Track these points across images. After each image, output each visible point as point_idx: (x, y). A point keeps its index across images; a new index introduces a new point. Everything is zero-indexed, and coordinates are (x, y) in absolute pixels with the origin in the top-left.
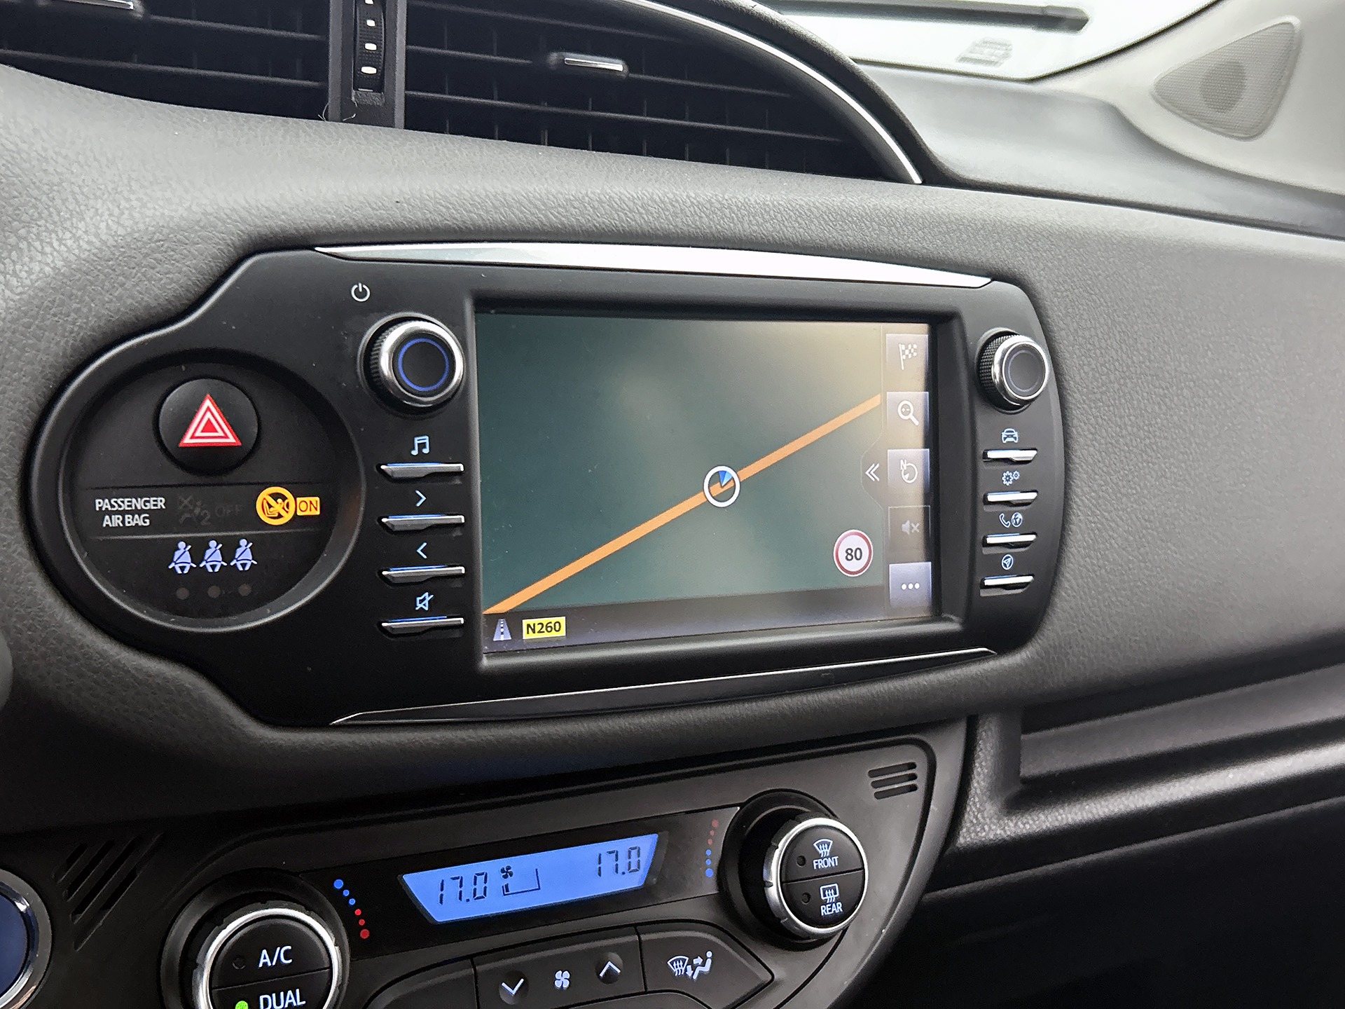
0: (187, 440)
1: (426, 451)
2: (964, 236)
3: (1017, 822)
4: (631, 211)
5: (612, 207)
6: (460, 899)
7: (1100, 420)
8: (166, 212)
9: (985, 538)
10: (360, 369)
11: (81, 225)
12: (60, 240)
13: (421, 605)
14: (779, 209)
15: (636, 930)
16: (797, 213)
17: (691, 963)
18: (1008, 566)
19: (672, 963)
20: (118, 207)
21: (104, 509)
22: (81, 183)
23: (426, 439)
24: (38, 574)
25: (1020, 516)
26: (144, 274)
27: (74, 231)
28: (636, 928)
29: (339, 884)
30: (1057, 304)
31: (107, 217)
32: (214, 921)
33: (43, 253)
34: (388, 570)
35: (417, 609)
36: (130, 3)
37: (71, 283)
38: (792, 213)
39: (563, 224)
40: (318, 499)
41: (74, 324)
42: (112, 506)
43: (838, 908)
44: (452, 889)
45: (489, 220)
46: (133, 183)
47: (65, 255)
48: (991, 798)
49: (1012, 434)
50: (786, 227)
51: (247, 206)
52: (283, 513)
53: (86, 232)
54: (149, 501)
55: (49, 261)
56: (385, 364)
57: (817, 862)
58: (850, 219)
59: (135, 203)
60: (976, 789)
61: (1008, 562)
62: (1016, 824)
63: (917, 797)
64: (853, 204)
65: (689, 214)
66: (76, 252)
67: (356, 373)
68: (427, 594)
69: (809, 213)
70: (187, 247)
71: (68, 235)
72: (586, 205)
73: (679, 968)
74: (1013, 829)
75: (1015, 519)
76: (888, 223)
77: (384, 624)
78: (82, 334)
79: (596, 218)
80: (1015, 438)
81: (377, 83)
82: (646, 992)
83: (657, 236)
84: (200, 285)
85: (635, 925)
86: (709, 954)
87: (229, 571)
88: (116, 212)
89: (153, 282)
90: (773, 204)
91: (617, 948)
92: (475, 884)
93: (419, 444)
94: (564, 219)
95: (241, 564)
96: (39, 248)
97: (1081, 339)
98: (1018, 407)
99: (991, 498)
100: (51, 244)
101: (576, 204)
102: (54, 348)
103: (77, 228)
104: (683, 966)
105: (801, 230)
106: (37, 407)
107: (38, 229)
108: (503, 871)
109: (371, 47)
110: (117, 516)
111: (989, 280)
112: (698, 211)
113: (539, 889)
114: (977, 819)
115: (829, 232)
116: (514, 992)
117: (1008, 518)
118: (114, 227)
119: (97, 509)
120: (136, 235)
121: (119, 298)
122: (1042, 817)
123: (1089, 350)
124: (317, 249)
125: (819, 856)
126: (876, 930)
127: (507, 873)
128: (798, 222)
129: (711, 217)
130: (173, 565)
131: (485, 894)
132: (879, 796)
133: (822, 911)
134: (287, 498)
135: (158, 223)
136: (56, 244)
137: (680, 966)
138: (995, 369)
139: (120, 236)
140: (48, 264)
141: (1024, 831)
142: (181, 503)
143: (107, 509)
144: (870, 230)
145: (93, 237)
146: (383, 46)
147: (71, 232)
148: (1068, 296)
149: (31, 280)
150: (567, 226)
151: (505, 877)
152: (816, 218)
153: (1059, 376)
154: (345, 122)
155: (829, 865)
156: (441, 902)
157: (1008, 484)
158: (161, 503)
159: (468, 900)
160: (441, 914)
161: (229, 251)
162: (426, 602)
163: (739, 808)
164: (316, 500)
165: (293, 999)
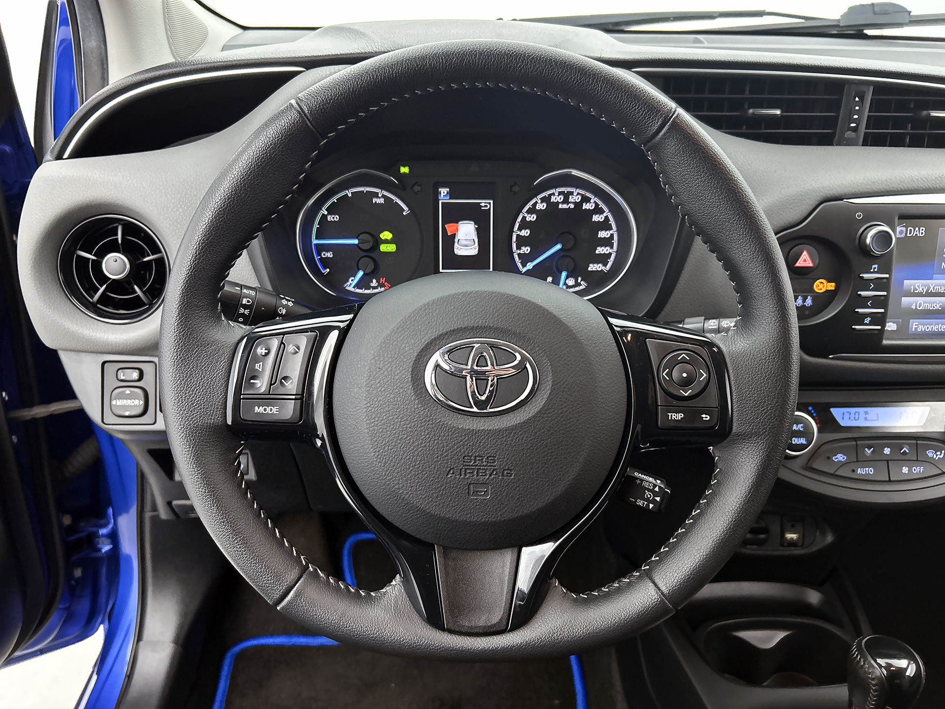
0: (797, 265)
1: (876, 270)
6: (850, 419)
13: (867, 322)
15: (915, 439)
17: (936, 453)
19: (928, 452)
23: (876, 266)
26: (789, 211)
34: (857, 309)
35: (864, 323)
36: (777, 112)
39: (934, 187)
51: (822, 187)
52: (822, 288)
56: (868, 241)
67: (855, 242)
68: (869, 318)
70: (803, 202)
77: (853, 327)
81: (855, 129)
82: (917, 460)
86: (943, 452)
87: (804, 306)
91: (908, 444)
92: (855, 415)
93: (874, 268)
95: (807, 304)
101: (940, 179)
108: (865, 412)
109: (855, 116)
113: (878, 420)
116: (869, 452)
124: (844, 200)
131: (858, 419)
134: (825, 284)
146: (860, 115)
151: (866, 414)
156: (843, 419)
159: (852, 420)
160: (843, 423)
161: (816, 202)
162: (868, 320)
164: (833, 284)
165: (803, 441)
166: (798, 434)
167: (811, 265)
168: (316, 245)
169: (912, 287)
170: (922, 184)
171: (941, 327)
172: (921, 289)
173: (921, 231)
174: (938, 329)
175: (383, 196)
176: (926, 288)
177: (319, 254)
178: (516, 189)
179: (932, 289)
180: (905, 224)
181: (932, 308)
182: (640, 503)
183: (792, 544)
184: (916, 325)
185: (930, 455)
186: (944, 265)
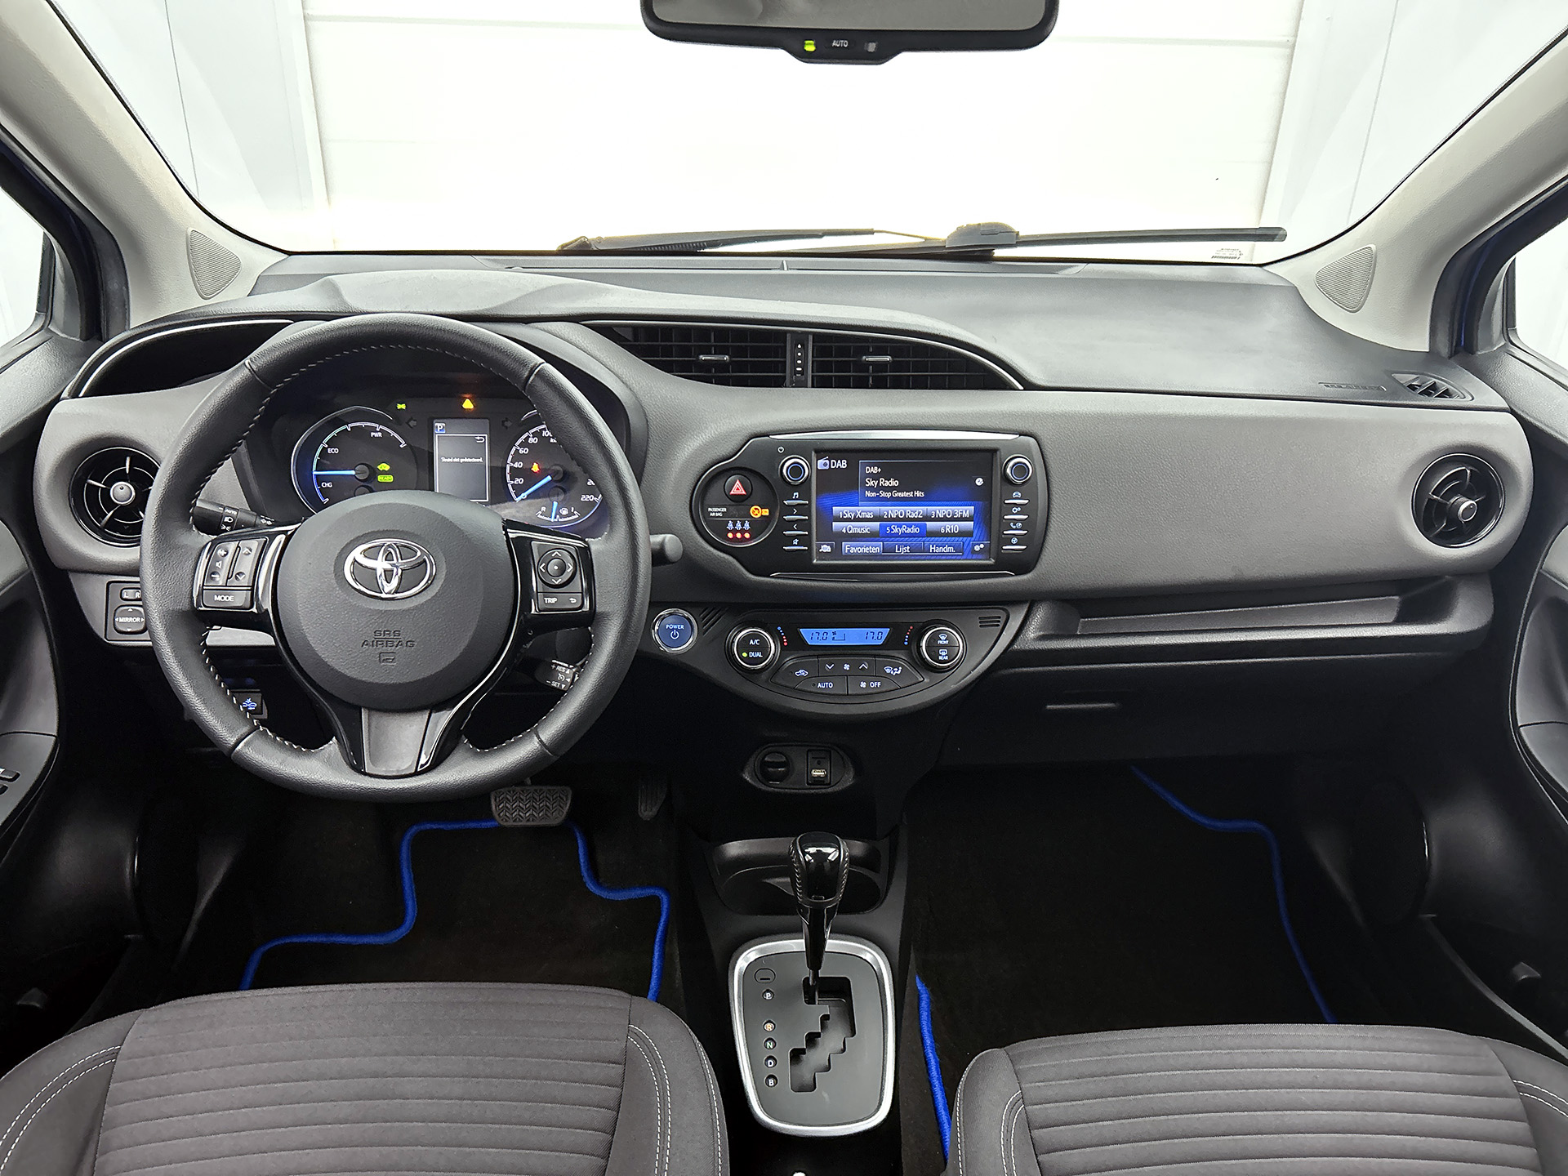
0: (732, 493)
1: (798, 497)
3: (1041, 643)
6: (818, 638)
8: (731, 426)
9: (1005, 532)
10: (779, 473)
13: (795, 543)
15: (876, 657)
17: (893, 669)
19: (887, 668)
20: (718, 425)
23: (797, 494)
24: (694, 527)
25: (1020, 524)
29: (779, 628)
30: (1051, 444)
32: (742, 628)
34: (786, 532)
39: (847, 425)
41: (704, 460)
42: (713, 510)
43: (946, 658)
44: (815, 635)
45: (823, 425)
46: (722, 417)
49: (1017, 494)
51: (752, 422)
52: (758, 514)
54: (722, 509)
56: (784, 471)
57: (940, 642)
59: (721, 424)
61: (1014, 541)
66: (706, 440)
67: (777, 474)
68: (797, 539)
70: (734, 437)
75: (1018, 525)
77: (785, 548)
78: (706, 463)
80: (1019, 496)
81: (802, 374)
82: (875, 675)
84: (738, 447)
85: (875, 655)
86: (901, 668)
87: (743, 530)
89: (724, 448)
91: (866, 661)
92: (823, 635)
93: (795, 495)
95: (746, 528)
97: (1059, 457)
98: (1018, 485)
99: (1005, 517)
102: (699, 467)
104: (891, 670)
106: (694, 483)
109: (800, 362)
110: (714, 513)
111: (1017, 436)
113: (844, 639)
116: (830, 668)
117: (1014, 525)
119: (709, 511)
120: (722, 433)
121: (715, 453)
124: (770, 436)
125: (942, 640)
127: (834, 633)
130: (728, 527)
131: (826, 639)
132: (981, 626)
133: (940, 658)
134: (759, 510)
138: (1009, 470)
142: (730, 510)
143: (711, 511)
146: (804, 361)
153: (1048, 472)
155: (945, 643)
156: (811, 639)
157: (1015, 513)
158: (725, 510)
159: (820, 640)
160: (810, 642)
161: (745, 438)
162: (797, 542)
164: (767, 510)
165: (759, 655)
166: (755, 649)
167: (744, 493)
168: (317, 475)
169: (841, 513)
171: (872, 549)
172: (849, 514)
173: (843, 464)
174: (869, 550)
175: (381, 430)
176: (854, 513)
177: (319, 484)
178: (508, 424)
179: (859, 514)
180: (827, 458)
181: (862, 532)
182: (554, 684)
183: (818, 781)
184: (848, 547)
185: (888, 671)
186: (868, 494)
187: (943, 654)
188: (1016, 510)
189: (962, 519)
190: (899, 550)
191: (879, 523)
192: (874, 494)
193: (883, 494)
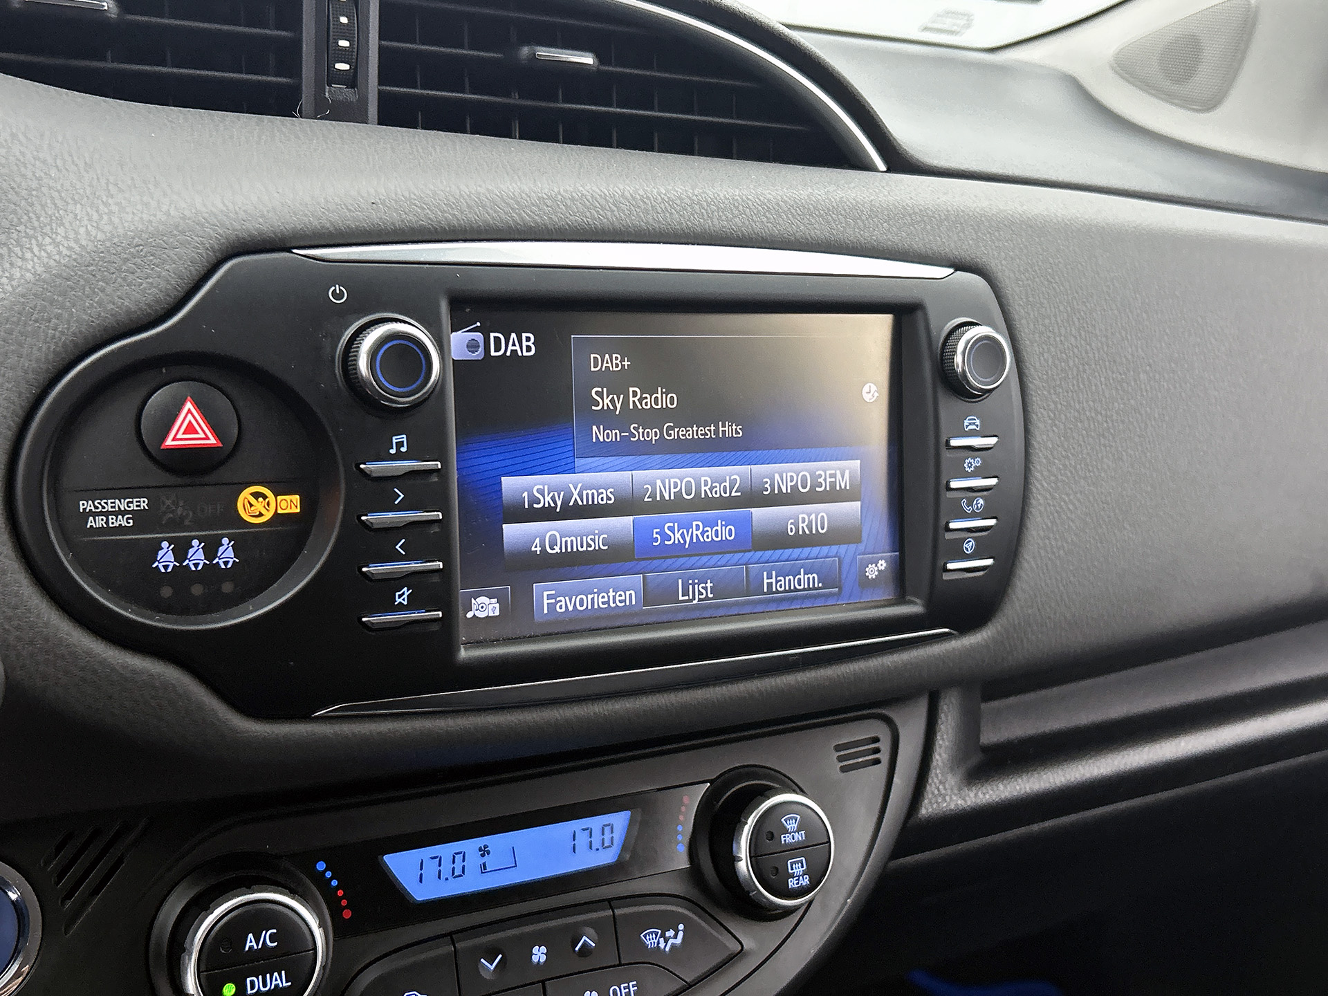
0: (169, 442)
1: (404, 449)
2: (928, 227)
3: (977, 793)
4: (603, 208)
5: (584, 205)
6: (439, 878)
7: (1059, 406)
8: (145, 216)
9: (947, 523)
10: (338, 371)
11: (61, 230)
12: (40, 246)
13: (401, 600)
14: (748, 204)
15: (610, 905)
16: (766, 208)
17: (663, 935)
18: (969, 549)
19: (645, 936)
20: (97, 211)
21: (87, 511)
22: (59, 188)
23: (404, 438)
24: (24, 574)
25: (981, 501)
26: (124, 279)
27: (54, 236)
28: (610, 902)
29: (321, 866)
30: (1018, 292)
31: (86, 222)
32: (201, 905)
33: (23, 258)
34: (368, 566)
35: (396, 603)
36: (105, 4)
37: (52, 290)
38: (760, 208)
39: (536, 222)
40: (298, 497)
41: (55, 330)
42: (96, 508)
43: (805, 881)
44: (431, 868)
45: (463, 220)
46: (111, 187)
47: (46, 260)
48: (952, 769)
49: (974, 421)
50: (755, 222)
51: (224, 209)
52: (264, 511)
53: (66, 238)
54: (132, 502)
55: (30, 267)
56: (363, 365)
57: (784, 837)
58: (817, 213)
59: (115, 208)
60: (937, 760)
61: (969, 546)
62: (976, 795)
63: (881, 770)
64: (819, 197)
65: (659, 210)
66: (57, 257)
67: (335, 374)
68: (405, 589)
69: (777, 208)
70: (166, 251)
71: (48, 240)
72: (559, 203)
73: (652, 941)
74: (974, 800)
75: (977, 504)
76: (855, 216)
77: (364, 619)
78: (63, 339)
79: (569, 216)
80: (977, 426)
81: (351, 80)
82: (620, 965)
83: (629, 233)
84: (180, 289)
85: (609, 900)
86: (681, 927)
87: (212, 569)
88: (95, 217)
89: (133, 287)
90: (742, 199)
91: (591, 923)
92: (454, 862)
93: (396, 443)
94: (537, 218)
95: (223, 562)
96: (20, 254)
97: (1040, 326)
98: (980, 396)
99: (954, 484)
100: (31, 249)
101: (549, 202)
102: (36, 353)
103: (57, 234)
104: (656, 939)
105: (769, 225)
106: (21, 413)
107: (17, 235)
108: (480, 850)
109: (344, 43)
110: (101, 517)
111: (951, 270)
112: (669, 208)
114: (939, 790)
115: (798, 227)
116: (492, 968)
117: (970, 504)
118: (94, 233)
119: (81, 511)
120: (116, 240)
121: (100, 303)
122: (1001, 787)
123: (1049, 338)
124: (295, 251)
125: (786, 831)
126: (842, 900)
127: (484, 851)
128: (767, 217)
129: (681, 213)
130: (156, 564)
131: (463, 872)
132: (844, 769)
133: (790, 884)
134: (267, 497)
135: (137, 228)
136: (36, 249)
137: (653, 939)
138: (958, 359)
139: (100, 241)
140: (28, 270)
141: (984, 801)
142: (164, 503)
143: (91, 510)
144: (837, 223)
145: (72, 242)
146: (356, 43)
147: (51, 238)
148: (1029, 286)
149: (12, 286)
150: (540, 224)
151: (483, 855)
152: (784, 212)
153: (1020, 364)
154: (319, 119)
155: (796, 839)
156: (421, 881)
157: (969, 471)
158: (144, 504)
159: (447, 879)
160: (421, 893)
161: (208, 254)
162: (405, 596)
163: (709, 784)
164: (296, 498)
165: (279, 979)
166: (263, 962)
167: (212, 441)
169: (525, 494)
170: (506, 214)
171: (614, 597)
172: (548, 499)
173: (525, 343)
174: (608, 602)
176: (562, 493)
179: (576, 496)
180: (478, 324)
181: (584, 549)
184: (549, 597)
186: (599, 433)
187: (798, 870)
188: (972, 463)
189: (834, 495)
190: (685, 593)
191: (631, 518)
192: (615, 435)
193: (640, 434)
